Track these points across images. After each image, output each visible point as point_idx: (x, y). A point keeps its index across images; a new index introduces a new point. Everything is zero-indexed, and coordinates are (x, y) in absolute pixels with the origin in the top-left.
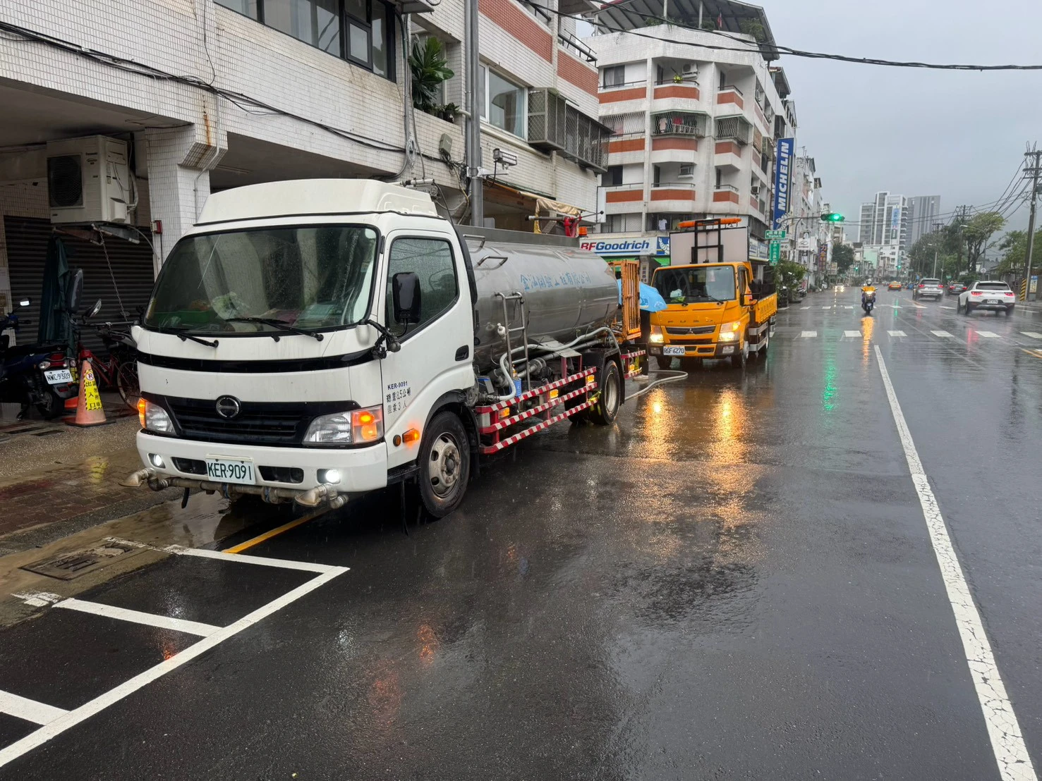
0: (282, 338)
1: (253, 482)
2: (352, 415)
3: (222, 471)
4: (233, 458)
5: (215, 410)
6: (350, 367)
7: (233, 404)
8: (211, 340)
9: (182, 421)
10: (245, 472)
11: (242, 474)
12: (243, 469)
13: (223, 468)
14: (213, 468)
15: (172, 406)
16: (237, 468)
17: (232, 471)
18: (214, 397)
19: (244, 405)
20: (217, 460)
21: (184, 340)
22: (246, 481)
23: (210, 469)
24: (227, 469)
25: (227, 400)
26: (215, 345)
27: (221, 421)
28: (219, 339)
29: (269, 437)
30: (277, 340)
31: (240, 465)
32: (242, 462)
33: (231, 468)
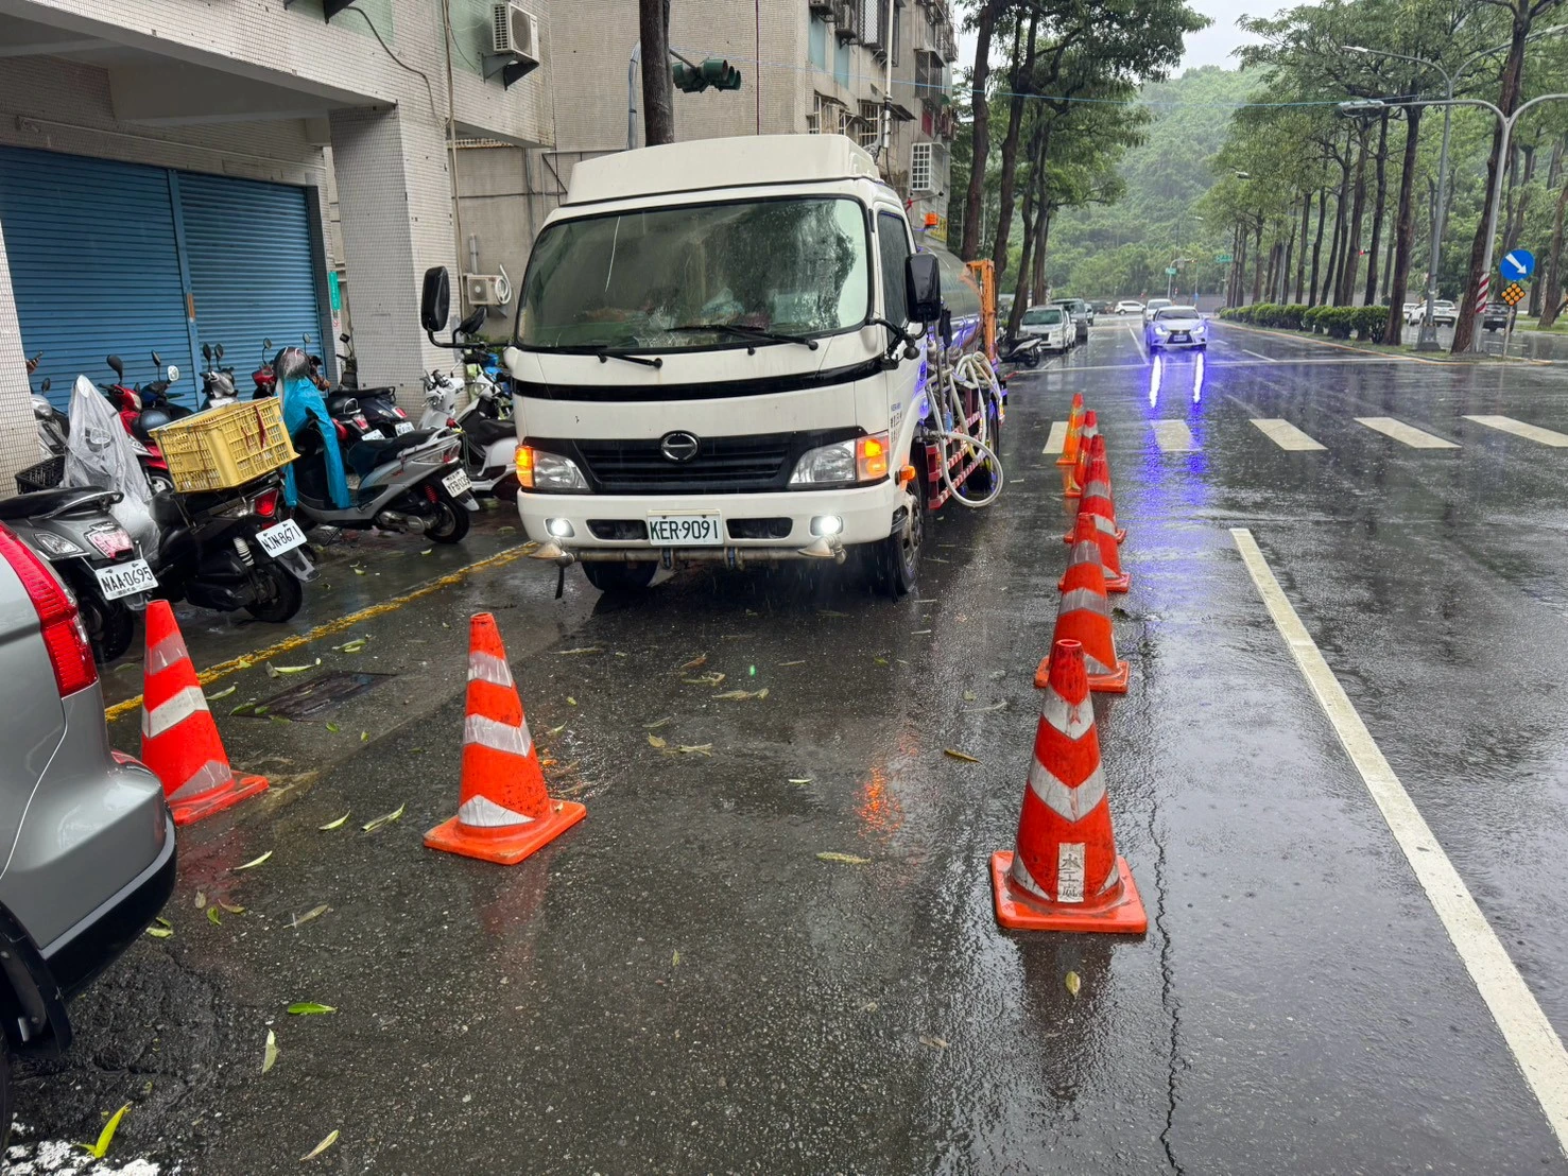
0: (758, 350)
1: (719, 542)
2: (856, 444)
3: (671, 530)
4: (689, 512)
5: (660, 452)
6: (857, 382)
7: (689, 441)
8: (652, 358)
9: (600, 472)
10: (708, 529)
11: (703, 532)
12: (705, 525)
13: (674, 526)
14: (658, 527)
15: (585, 452)
16: (696, 525)
17: (688, 529)
18: (657, 435)
19: (703, 442)
20: (664, 517)
21: (603, 360)
22: (710, 540)
23: (653, 529)
24: (680, 527)
25: (678, 437)
26: (658, 364)
27: (668, 466)
28: (663, 357)
29: (742, 481)
30: (751, 353)
31: (701, 520)
32: (704, 516)
33: (686, 526)
